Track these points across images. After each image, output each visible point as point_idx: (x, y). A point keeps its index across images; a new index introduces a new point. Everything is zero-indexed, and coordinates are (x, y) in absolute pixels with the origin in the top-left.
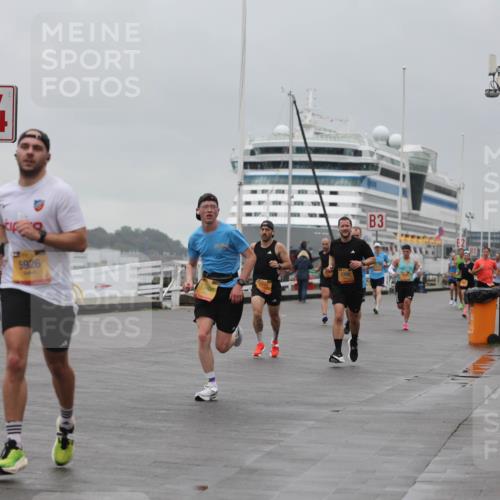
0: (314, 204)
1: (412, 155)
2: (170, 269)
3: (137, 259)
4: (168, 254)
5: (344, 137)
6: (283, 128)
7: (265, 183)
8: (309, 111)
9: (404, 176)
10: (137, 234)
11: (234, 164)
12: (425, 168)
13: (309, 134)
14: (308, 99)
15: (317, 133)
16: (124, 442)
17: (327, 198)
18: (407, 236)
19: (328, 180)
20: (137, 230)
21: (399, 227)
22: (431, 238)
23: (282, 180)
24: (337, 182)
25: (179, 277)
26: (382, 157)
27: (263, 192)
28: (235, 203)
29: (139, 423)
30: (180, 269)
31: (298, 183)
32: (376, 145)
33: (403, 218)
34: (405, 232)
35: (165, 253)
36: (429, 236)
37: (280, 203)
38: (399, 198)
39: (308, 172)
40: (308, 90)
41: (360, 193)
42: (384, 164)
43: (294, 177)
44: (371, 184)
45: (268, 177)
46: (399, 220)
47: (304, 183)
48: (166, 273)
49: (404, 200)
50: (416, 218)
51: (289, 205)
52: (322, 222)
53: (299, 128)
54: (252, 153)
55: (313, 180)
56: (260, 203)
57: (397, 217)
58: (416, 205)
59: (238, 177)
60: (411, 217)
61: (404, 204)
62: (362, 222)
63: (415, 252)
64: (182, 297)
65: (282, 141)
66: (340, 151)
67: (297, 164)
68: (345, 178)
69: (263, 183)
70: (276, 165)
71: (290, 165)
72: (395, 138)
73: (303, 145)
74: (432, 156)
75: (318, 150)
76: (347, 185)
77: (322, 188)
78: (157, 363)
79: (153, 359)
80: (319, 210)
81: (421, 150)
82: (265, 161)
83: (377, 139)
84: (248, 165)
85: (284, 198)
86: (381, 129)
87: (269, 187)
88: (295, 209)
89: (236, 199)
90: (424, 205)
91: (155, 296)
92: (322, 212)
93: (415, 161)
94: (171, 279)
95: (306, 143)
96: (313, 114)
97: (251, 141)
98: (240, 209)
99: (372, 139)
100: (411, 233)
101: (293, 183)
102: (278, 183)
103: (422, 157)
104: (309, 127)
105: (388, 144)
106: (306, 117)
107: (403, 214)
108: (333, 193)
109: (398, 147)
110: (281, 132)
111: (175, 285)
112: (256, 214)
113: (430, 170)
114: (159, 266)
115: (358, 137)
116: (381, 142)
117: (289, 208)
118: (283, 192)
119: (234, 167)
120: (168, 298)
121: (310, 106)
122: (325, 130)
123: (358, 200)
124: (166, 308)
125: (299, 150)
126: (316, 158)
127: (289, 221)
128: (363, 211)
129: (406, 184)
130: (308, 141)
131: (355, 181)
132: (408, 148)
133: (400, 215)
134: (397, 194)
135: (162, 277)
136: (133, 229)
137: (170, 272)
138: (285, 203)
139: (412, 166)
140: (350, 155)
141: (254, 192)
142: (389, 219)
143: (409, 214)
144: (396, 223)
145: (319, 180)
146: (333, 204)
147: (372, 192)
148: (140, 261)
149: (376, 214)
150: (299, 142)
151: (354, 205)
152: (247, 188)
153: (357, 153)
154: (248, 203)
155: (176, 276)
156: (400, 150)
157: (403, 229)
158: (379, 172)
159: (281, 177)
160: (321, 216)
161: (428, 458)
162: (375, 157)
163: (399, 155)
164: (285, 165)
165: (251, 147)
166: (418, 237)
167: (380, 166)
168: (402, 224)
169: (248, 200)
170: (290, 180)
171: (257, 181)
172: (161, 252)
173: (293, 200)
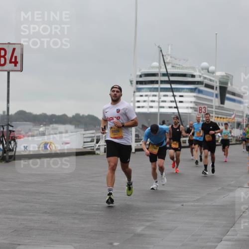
0: (172, 102)
1: (220, 77)
2: (99, 134)
3: (83, 130)
4: (99, 127)
5: (186, 68)
6: (156, 64)
7: (147, 92)
8: (169, 55)
9: (216, 88)
10: (83, 117)
11: (131, 82)
12: (227, 84)
13: (169, 67)
14: (168, 49)
15: (173, 66)
16: (76, 221)
17: (178, 99)
18: (218, 117)
19: (178, 90)
20: (83, 116)
21: (214, 113)
22: (230, 118)
23: (155, 90)
24: (183, 91)
26: (205, 78)
27: (146, 96)
28: (132, 102)
29: (84, 212)
31: (163, 91)
32: (202, 72)
33: (216, 109)
34: (217, 116)
35: (97, 127)
36: (229, 117)
37: (154, 101)
38: (214, 99)
39: (168, 86)
40: (168, 45)
41: (194, 96)
42: (206, 82)
43: (161, 88)
44: (200, 92)
45: (148, 88)
46: (214, 110)
47: (166, 91)
48: (97, 136)
49: (217, 99)
50: (223, 108)
51: (159, 102)
52: (175, 111)
53: (163, 64)
54: (141, 76)
55: (171, 90)
56: (145, 101)
57: (213, 108)
58: (222, 102)
59: (133, 89)
60: (220, 108)
61: (216, 102)
62: (195, 111)
63: (222, 125)
64: (105, 149)
65: (155, 70)
66: (184, 75)
67: (162, 82)
68: (187, 89)
69: (145, 91)
70: (152, 82)
71: (159, 82)
72: (212, 68)
73: (166, 72)
74: (231, 77)
75: (173, 75)
76: (188, 92)
77: (175, 94)
78: (92, 181)
79: (91, 180)
80: (174, 105)
81: (225, 74)
82: (147, 80)
83: (203, 69)
84: (138, 83)
85: (156, 99)
86: (205, 64)
87: (149, 93)
88: (162, 104)
89: (132, 99)
90: (226, 102)
91: (92, 148)
92: (175, 106)
93: (222, 80)
94: (100, 140)
95: (167, 71)
96: (171, 57)
97: (140, 70)
98: (134, 104)
99: (200, 69)
100: (220, 116)
101: (161, 91)
102: (154, 91)
103: (225, 77)
104: (168, 63)
105: (208, 72)
106: (167, 58)
107: (216, 106)
108: (181, 96)
109: (213, 73)
110: (155, 66)
111: (102, 143)
112: (143, 107)
113: (229, 85)
114: (94, 133)
115: (193, 68)
116: (204, 71)
117: (159, 104)
118: (156, 96)
119: (131, 83)
120: (98, 149)
121: (169, 53)
122: (177, 64)
123: (193, 99)
124: (97, 154)
125: (164, 75)
126: (172, 79)
127: (159, 110)
128: (196, 105)
129: (217, 92)
130: (168, 70)
131: (192, 90)
132: (218, 74)
133: (214, 107)
134: (213, 96)
135: (95, 139)
136: (81, 115)
137: (100, 136)
138: (157, 102)
139: (221, 82)
140: (189, 77)
141: (141, 96)
142: (209, 109)
143: (219, 107)
144: (213, 111)
145: (173, 90)
146: (181, 102)
147: (200, 95)
148: (85, 131)
149: (202, 107)
150: (163, 71)
151: (191, 102)
152: (138, 94)
153: (193, 76)
154: (138, 101)
155: (102, 138)
156: (214, 75)
157: (216, 114)
158: (204, 85)
159: (155, 88)
160: (175, 108)
161: (228, 229)
162: (202, 78)
163: (214, 77)
165: (140, 74)
166: (224, 118)
167: (204, 83)
168: (215, 112)
169: (138, 100)
170: (159, 90)
171: (143, 90)
172: (95, 126)
173: (161, 100)
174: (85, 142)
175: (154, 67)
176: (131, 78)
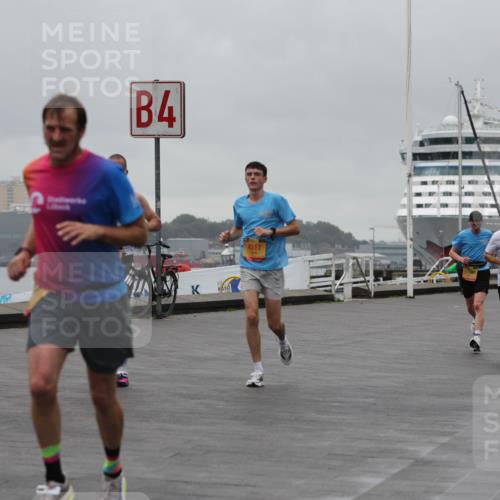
0: (485, 194)
2: (343, 261)
3: (308, 252)
4: (340, 246)
6: (452, 119)
7: (435, 174)
8: (477, 100)
10: (309, 227)
11: (403, 155)
13: (478, 124)
14: (476, 89)
15: (486, 123)
19: (498, 170)
20: (309, 224)
23: (453, 171)
25: (350, 270)
27: (434, 183)
28: (405, 195)
30: (351, 262)
31: (468, 174)
35: (336, 246)
37: (450, 194)
39: (478, 163)
40: (476, 81)
43: (464, 168)
45: (438, 168)
48: (337, 265)
51: (460, 195)
53: (467, 118)
54: (422, 144)
55: (484, 171)
56: (431, 194)
59: (406, 169)
64: (354, 290)
65: (451, 132)
67: (466, 155)
69: (432, 174)
70: (446, 156)
71: (460, 155)
73: (472, 135)
75: (487, 140)
77: (492, 178)
80: (490, 200)
84: (417, 157)
85: (454, 188)
87: (439, 178)
88: (466, 200)
89: (406, 191)
91: (327, 288)
92: (494, 203)
94: (342, 271)
95: (474, 133)
96: (482, 104)
97: (420, 132)
98: (410, 201)
101: (463, 174)
102: (448, 174)
104: (478, 117)
106: (474, 107)
110: (449, 123)
111: (347, 277)
112: (427, 206)
114: (331, 259)
117: (460, 200)
118: (453, 183)
119: (404, 159)
120: (340, 291)
121: (478, 96)
122: (494, 119)
124: (339, 301)
125: (468, 140)
126: (486, 148)
127: (460, 211)
130: (477, 131)
135: (333, 270)
136: (305, 222)
137: (341, 265)
138: (456, 194)
145: (489, 170)
148: (313, 254)
150: (468, 132)
152: (417, 179)
154: (418, 195)
155: (347, 270)
159: (451, 167)
160: (492, 206)
164: (454, 155)
165: (420, 139)
169: (418, 191)
170: (460, 170)
171: (427, 172)
172: (333, 245)
173: (463, 191)
174: (312, 277)
175: (448, 125)
176: (403, 148)
